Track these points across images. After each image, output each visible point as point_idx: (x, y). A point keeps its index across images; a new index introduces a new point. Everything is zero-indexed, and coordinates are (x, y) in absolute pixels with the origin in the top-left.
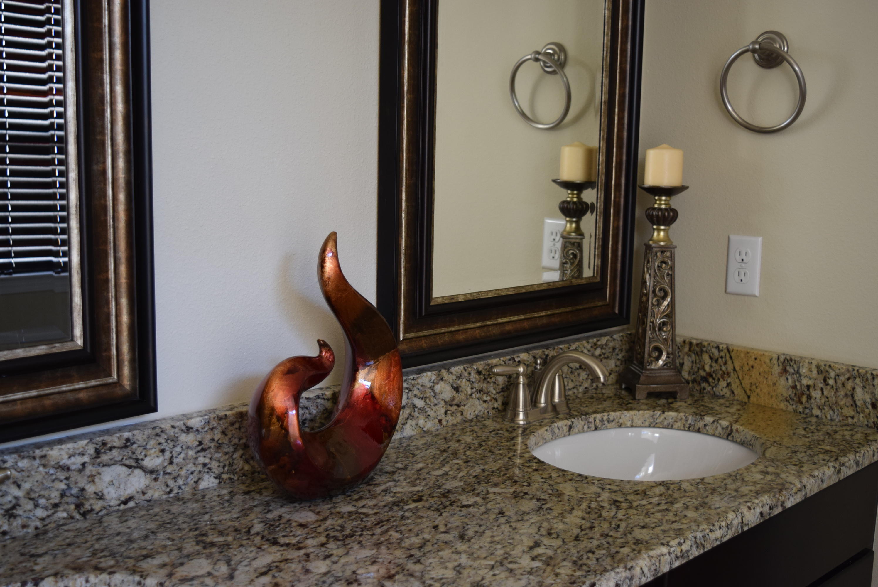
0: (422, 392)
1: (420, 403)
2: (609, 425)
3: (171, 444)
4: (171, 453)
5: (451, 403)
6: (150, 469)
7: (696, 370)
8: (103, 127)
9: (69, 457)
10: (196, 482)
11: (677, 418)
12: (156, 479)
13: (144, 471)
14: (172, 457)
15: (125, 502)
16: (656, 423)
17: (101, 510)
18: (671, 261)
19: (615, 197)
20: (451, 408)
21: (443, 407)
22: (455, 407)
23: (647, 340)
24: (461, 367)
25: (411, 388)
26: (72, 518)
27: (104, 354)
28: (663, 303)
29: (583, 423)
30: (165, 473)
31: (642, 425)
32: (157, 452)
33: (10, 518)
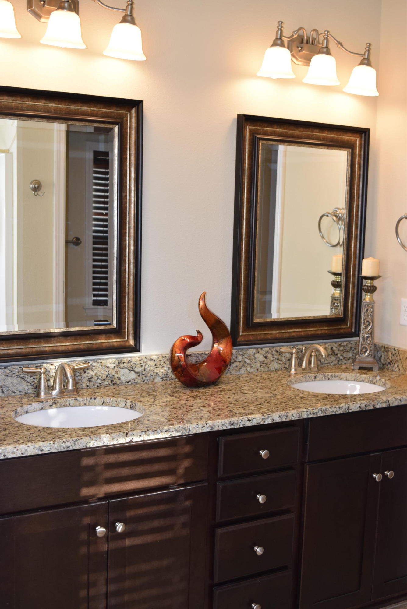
0: (249, 357)
1: (248, 361)
2: (335, 379)
3: (145, 364)
4: (145, 367)
5: (263, 363)
6: (137, 372)
7: (386, 359)
8: (126, 255)
9: (110, 364)
10: (154, 379)
11: (366, 378)
12: (139, 376)
13: (135, 372)
14: (145, 369)
15: (128, 382)
16: (357, 379)
17: (119, 384)
18: (372, 309)
19: (352, 280)
20: (263, 365)
21: (259, 364)
22: (265, 365)
23: (360, 344)
24: (268, 348)
25: (244, 354)
26: (109, 385)
27: (123, 331)
28: (368, 327)
29: (322, 376)
30: (142, 374)
31: (351, 380)
32: (140, 366)
33: (89, 381)
